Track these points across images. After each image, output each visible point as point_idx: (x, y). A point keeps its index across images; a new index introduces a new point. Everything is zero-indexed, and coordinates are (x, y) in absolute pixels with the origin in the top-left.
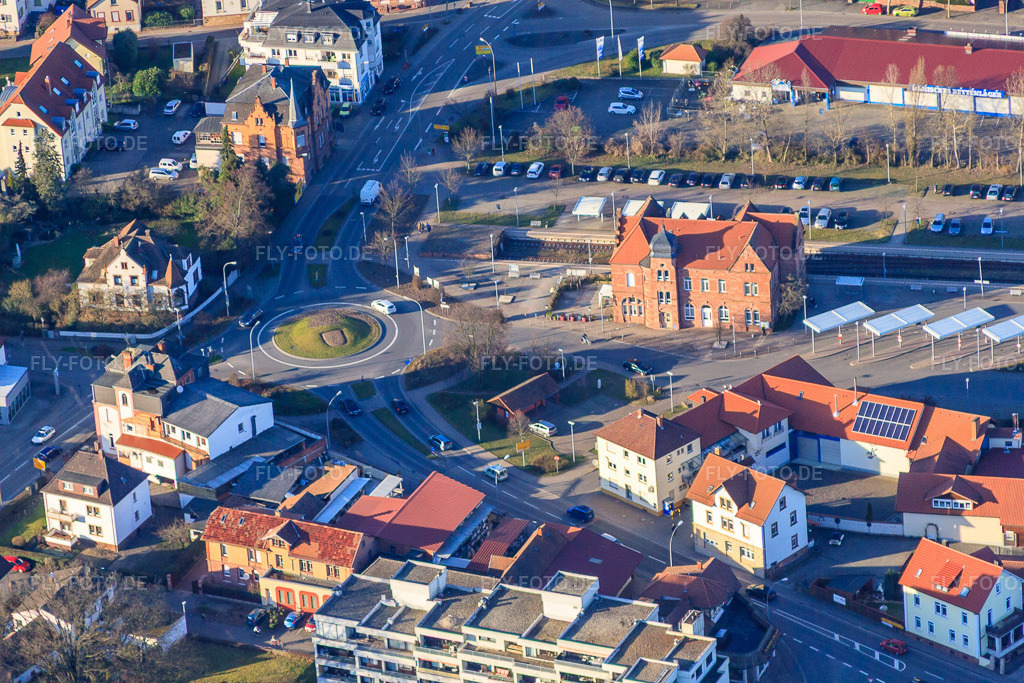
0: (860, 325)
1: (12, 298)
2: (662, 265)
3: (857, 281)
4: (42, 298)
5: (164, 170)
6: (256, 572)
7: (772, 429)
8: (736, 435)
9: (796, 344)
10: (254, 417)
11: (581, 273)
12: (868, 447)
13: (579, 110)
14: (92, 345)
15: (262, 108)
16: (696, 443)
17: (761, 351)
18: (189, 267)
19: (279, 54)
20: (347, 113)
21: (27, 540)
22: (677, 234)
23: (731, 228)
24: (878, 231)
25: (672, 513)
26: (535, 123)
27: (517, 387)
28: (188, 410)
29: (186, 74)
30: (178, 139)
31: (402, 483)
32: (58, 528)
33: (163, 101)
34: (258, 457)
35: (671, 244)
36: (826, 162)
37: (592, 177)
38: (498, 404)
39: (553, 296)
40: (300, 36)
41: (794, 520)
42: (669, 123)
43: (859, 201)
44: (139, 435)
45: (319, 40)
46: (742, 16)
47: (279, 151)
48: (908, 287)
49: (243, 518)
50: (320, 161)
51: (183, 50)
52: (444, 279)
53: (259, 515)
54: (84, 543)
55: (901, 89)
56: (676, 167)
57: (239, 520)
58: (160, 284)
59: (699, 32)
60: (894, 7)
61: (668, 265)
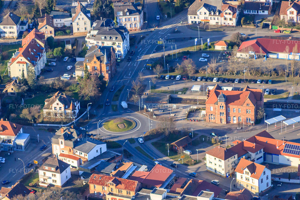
0: (282, 122)
1: (23, 114)
2: (222, 104)
3: (280, 110)
4: (32, 114)
5: (65, 77)
6: (105, 193)
7: (258, 152)
8: (248, 153)
9: (262, 128)
10: (101, 148)
11: (195, 107)
12: (287, 157)
13: (191, 60)
14: (48, 128)
15: (96, 58)
16: (236, 156)
17: (252, 130)
18: (77, 105)
19: (99, 43)
20: (120, 61)
21: (33, 184)
22: (226, 95)
23: (242, 93)
24: (284, 95)
25: (229, 177)
26: (178, 64)
27: (179, 140)
28: (81, 146)
29: (70, 49)
30: (69, 68)
31: (147, 167)
32: (43, 181)
33: (63, 57)
34: (102, 160)
35: (225, 98)
36: (267, 76)
37: (196, 79)
38: (174, 145)
39: (187, 114)
40: (105, 37)
41: (267, 178)
42: (218, 64)
43: (278, 87)
44: (66, 154)
45: (111, 39)
46: (239, 33)
47: (101, 72)
48: (295, 112)
49: (101, 177)
50: (113, 75)
51: (68, 42)
52: (154, 109)
53: (106, 176)
54: (51, 185)
55: (288, 54)
56: (221, 77)
57: (100, 178)
58: (68, 110)
59: (225, 38)
60: (284, 31)
61: (223, 104)
